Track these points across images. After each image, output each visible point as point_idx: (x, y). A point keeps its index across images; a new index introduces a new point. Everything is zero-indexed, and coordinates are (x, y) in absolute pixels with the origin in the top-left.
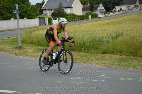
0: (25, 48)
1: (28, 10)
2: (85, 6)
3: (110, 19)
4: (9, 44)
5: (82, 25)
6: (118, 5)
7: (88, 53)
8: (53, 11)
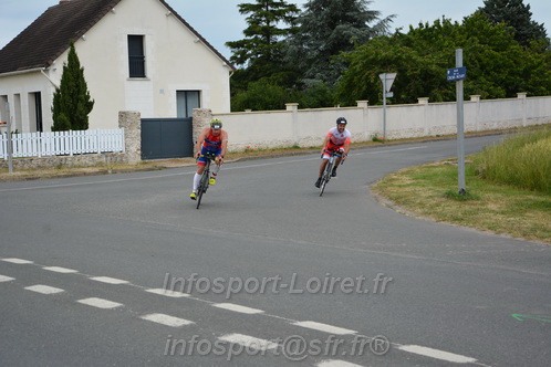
1: (534, 68)
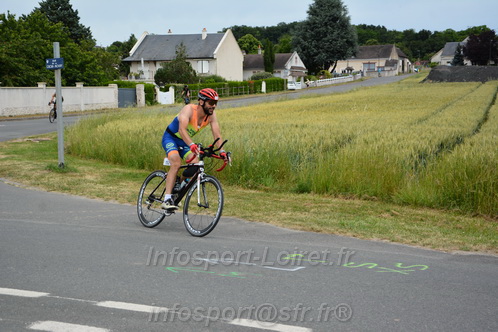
0: (76, 171)
1: (88, 62)
2: (250, 55)
3: (319, 96)
4: (31, 158)
5: (240, 109)
6: (343, 56)
7: (256, 188)
8: (159, 67)
